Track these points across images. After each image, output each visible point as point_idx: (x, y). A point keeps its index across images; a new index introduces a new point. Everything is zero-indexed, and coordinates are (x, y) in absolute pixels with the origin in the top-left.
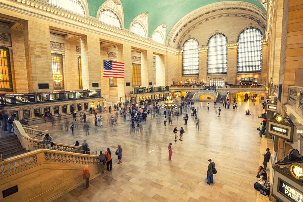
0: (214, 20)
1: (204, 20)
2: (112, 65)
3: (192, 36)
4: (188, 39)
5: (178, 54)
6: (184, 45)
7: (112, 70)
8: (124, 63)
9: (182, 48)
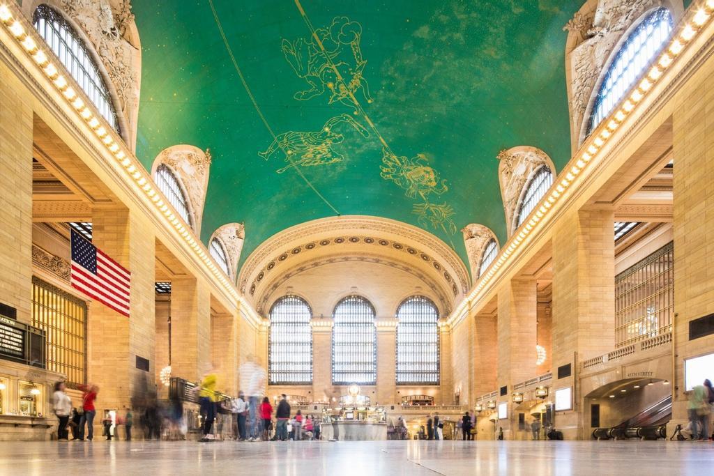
0: (347, 262)
1: (325, 259)
2: (96, 258)
3: (296, 291)
4: (284, 294)
5: (257, 327)
6: (272, 308)
7: (96, 274)
8: (129, 273)
9: (268, 316)
